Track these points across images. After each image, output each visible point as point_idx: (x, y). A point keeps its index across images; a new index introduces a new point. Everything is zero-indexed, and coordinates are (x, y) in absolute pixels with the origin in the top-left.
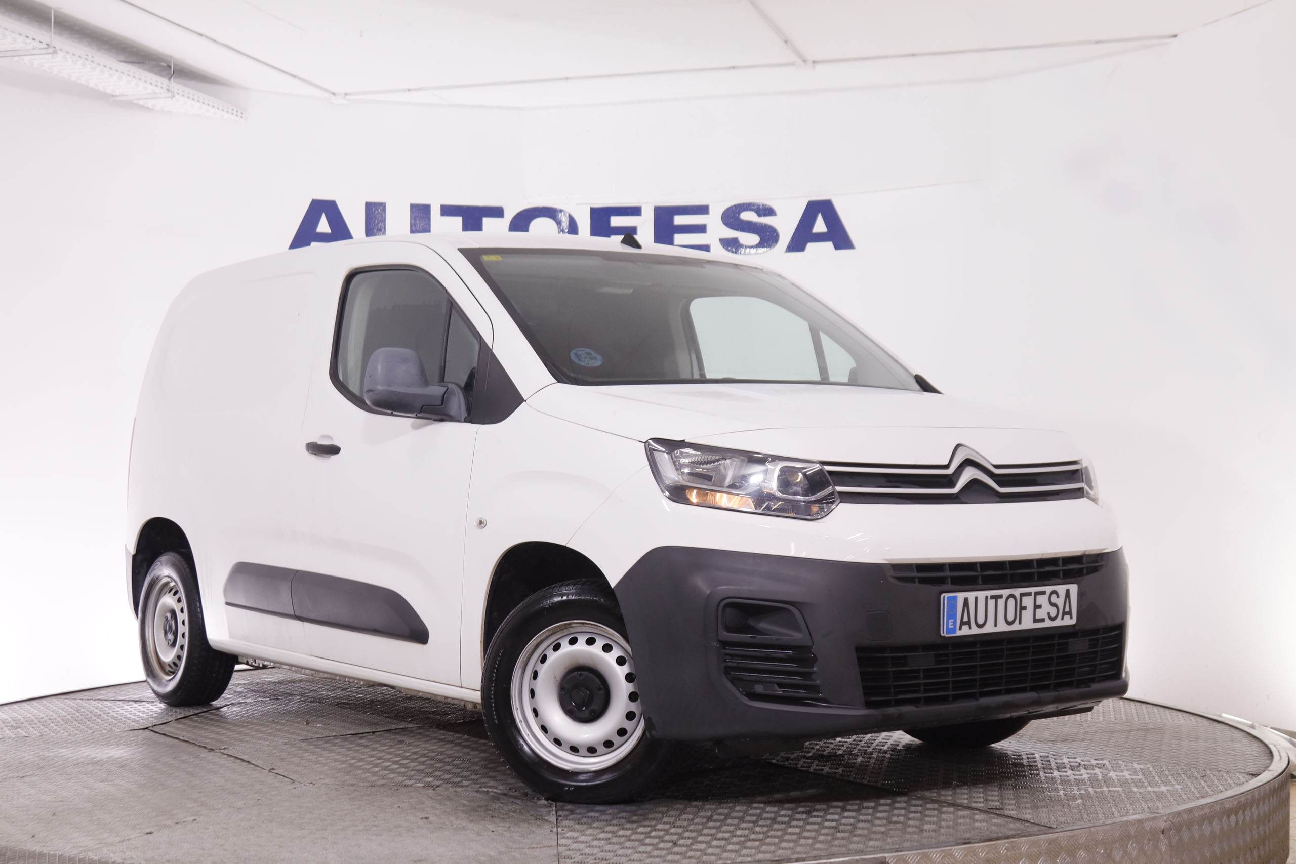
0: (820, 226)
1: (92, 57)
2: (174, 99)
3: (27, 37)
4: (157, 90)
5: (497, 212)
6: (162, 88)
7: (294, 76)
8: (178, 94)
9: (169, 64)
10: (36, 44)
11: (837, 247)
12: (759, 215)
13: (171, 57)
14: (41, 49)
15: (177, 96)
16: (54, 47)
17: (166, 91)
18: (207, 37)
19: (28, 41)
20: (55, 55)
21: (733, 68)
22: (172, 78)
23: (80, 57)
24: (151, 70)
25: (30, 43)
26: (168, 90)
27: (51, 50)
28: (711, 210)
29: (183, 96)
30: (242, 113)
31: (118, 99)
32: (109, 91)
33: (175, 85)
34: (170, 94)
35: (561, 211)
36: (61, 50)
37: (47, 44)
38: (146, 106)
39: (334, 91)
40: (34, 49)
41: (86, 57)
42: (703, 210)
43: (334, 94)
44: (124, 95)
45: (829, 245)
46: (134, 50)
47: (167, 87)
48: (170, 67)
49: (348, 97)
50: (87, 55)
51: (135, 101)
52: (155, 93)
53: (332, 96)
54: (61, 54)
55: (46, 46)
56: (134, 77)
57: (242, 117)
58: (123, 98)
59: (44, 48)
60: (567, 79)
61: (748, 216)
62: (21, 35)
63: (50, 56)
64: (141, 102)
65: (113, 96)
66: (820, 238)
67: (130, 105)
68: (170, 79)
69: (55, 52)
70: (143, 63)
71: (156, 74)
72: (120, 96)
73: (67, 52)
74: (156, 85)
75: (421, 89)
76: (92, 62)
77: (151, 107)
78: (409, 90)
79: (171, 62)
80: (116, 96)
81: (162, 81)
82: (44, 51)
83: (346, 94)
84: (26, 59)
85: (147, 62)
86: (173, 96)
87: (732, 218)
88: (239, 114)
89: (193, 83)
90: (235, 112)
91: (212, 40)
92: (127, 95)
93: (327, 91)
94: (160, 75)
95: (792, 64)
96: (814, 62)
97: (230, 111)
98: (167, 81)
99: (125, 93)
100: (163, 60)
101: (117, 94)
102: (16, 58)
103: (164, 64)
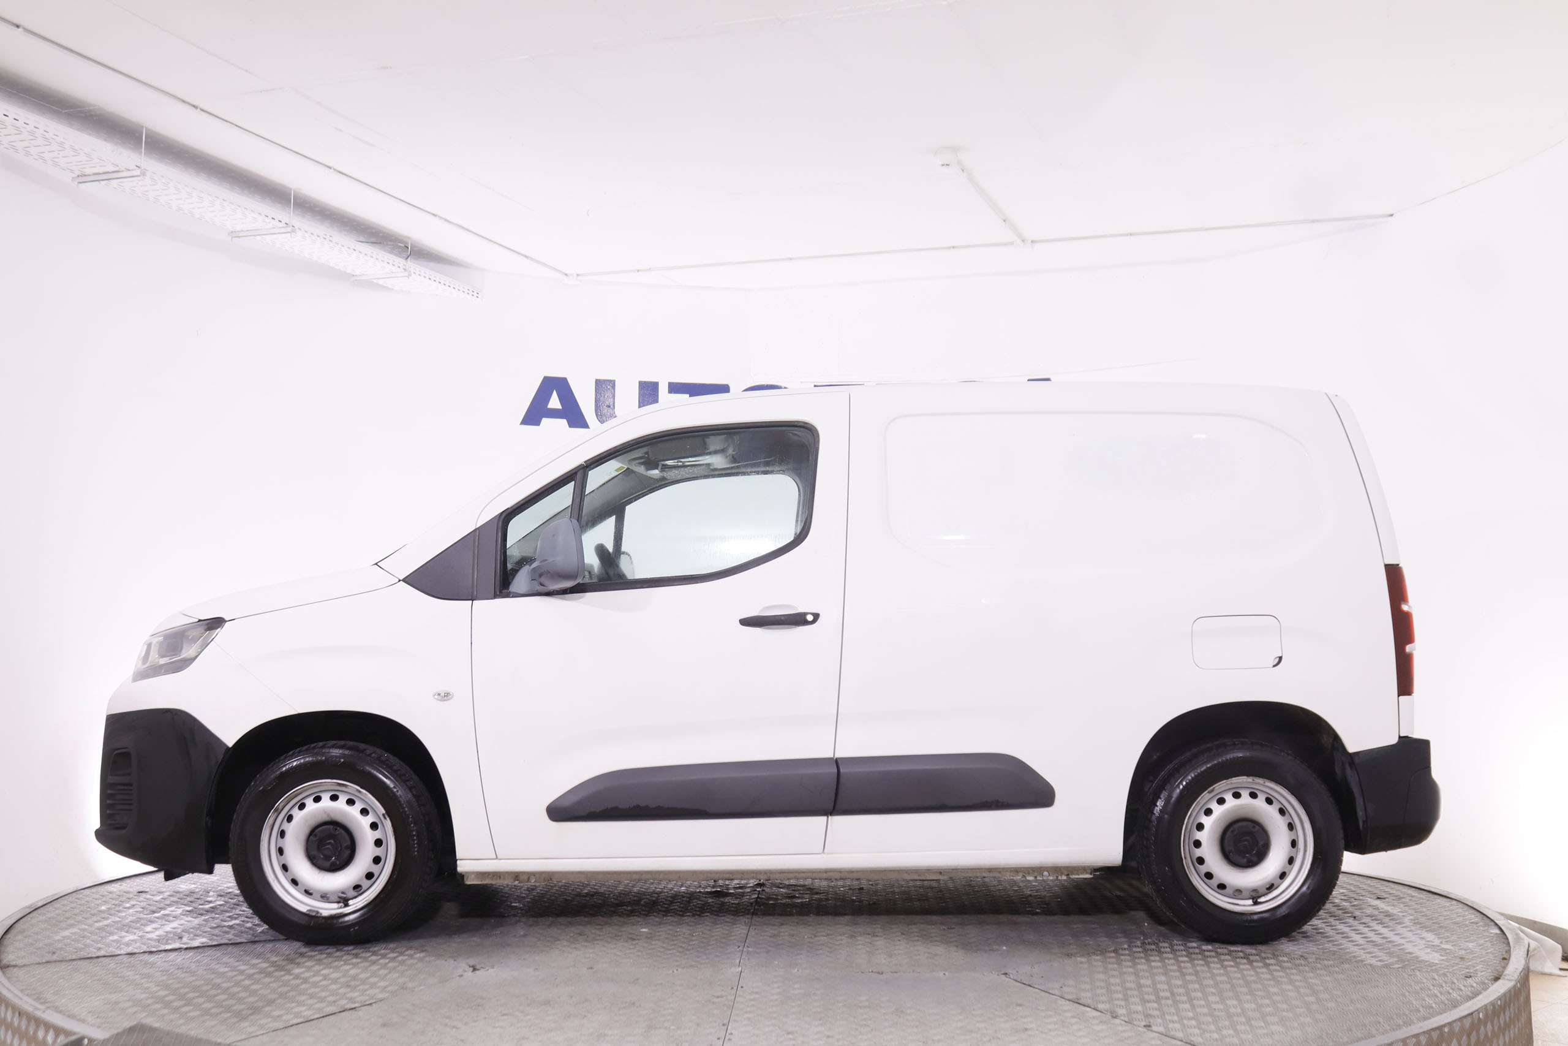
1: (330, 236)
2: (411, 279)
3: (266, 216)
4: (395, 270)
6: (399, 267)
7: (527, 257)
8: (415, 273)
10: (276, 223)
13: (409, 238)
14: (280, 228)
15: (414, 276)
16: (293, 226)
17: (403, 271)
18: (441, 218)
19: (267, 220)
20: (294, 234)
21: (953, 247)
22: (410, 258)
23: (320, 236)
24: (389, 251)
25: (269, 223)
27: (289, 229)
29: (420, 275)
31: (357, 278)
32: (349, 271)
33: (412, 265)
34: (406, 274)
36: (299, 229)
38: (385, 285)
39: (566, 272)
40: (273, 228)
41: (325, 237)
43: (566, 275)
44: (363, 275)
46: (374, 231)
47: (404, 267)
48: (408, 248)
49: (580, 278)
50: (325, 235)
51: (375, 281)
52: (392, 273)
53: (565, 277)
54: (300, 233)
55: (286, 225)
56: (372, 257)
57: (477, 298)
58: (362, 278)
59: (283, 228)
60: (791, 259)
62: (260, 214)
63: (289, 234)
64: (381, 282)
65: (353, 275)
67: (369, 284)
68: (407, 259)
69: (293, 231)
70: (380, 243)
71: (394, 254)
72: (360, 275)
73: (306, 232)
74: (394, 265)
75: (650, 269)
76: (332, 241)
77: (389, 287)
78: (638, 271)
79: (407, 243)
80: (356, 276)
81: (400, 261)
82: (283, 230)
83: (578, 275)
84: (265, 238)
85: (385, 243)
86: (410, 275)
88: (475, 294)
89: (429, 263)
90: (471, 293)
91: (445, 220)
92: (367, 275)
93: (560, 271)
94: (398, 255)
95: (1012, 244)
96: (1032, 242)
97: (466, 291)
98: (404, 261)
99: (365, 273)
100: (400, 241)
101: (357, 273)
102: (259, 238)
103: (401, 245)
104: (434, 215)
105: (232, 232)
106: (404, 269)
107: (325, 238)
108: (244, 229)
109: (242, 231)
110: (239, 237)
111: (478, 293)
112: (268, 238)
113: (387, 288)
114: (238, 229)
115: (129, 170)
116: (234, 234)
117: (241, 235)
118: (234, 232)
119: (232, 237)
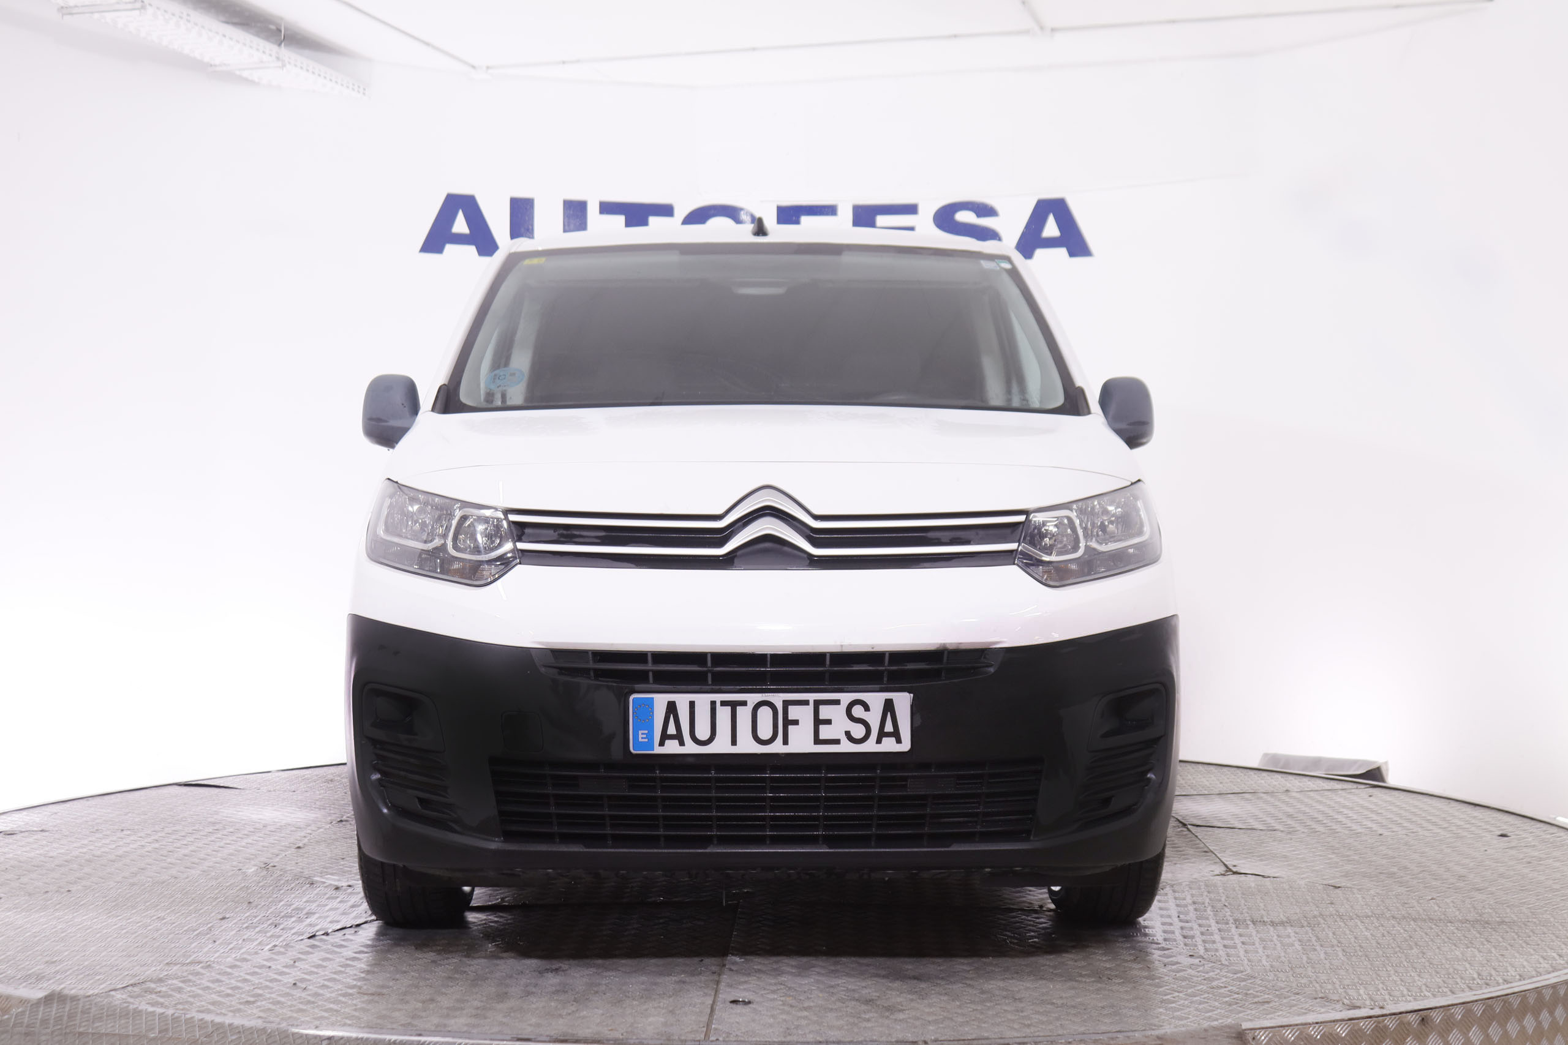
0: (1051, 229)
1: (188, 15)
2: (284, 68)
4: (266, 58)
5: (666, 210)
6: (270, 55)
7: (427, 44)
8: (289, 63)
9: (279, 28)
11: (1072, 254)
12: (979, 215)
13: (282, 19)
14: (126, 3)
15: (288, 66)
16: (142, 2)
17: (276, 59)
20: (142, 11)
21: (955, 36)
22: (283, 44)
23: (173, 15)
24: (257, 35)
26: (278, 59)
27: (138, 5)
28: (920, 209)
29: (296, 66)
30: (364, 89)
31: (218, 69)
32: (206, 59)
33: (285, 52)
34: (280, 64)
35: (741, 209)
36: (150, 5)
38: (250, 78)
39: (475, 63)
40: (118, 3)
41: (181, 15)
42: (911, 209)
43: (473, 67)
44: (225, 64)
45: (1062, 252)
46: (238, 8)
47: (277, 55)
48: (280, 31)
49: (489, 71)
50: (183, 13)
51: (238, 73)
52: (262, 62)
53: (471, 70)
54: (150, 10)
55: (133, 1)
56: (238, 42)
57: (364, 94)
58: (222, 68)
59: (130, 2)
60: (754, 49)
61: (965, 217)
63: (137, 12)
64: (245, 74)
65: (211, 65)
66: (1051, 243)
67: (231, 77)
68: (280, 45)
69: (143, 8)
70: (248, 25)
71: (263, 39)
72: (220, 65)
73: (158, 8)
74: (264, 52)
75: (578, 61)
76: (189, 21)
77: (257, 80)
78: (564, 62)
79: (281, 26)
80: (215, 66)
81: (274, 48)
82: (130, 7)
83: (488, 68)
85: (254, 24)
86: (284, 66)
87: (945, 218)
88: (361, 90)
89: (307, 52)
90: (356, 87)
92: (228, 64)
93: (465, 63)
94: (267, 39)
95: (1027, 32)
96: (1053, 30)
97: (351, 86)
98: (277, 47)
99: (226, 62)
100: (271, 22)
101: (217, 62)
102: (96, 16)
103: (273, 27)
105: (62, 7)
107: (181, 18)
108: (79, 5)
109: (76, 6)
110: (72, 14)
112: (109, 16)
113: (252, 82)
114: (72, 4)
116: (64, 10)
117: (74, 11)
118: (66, 7)
119: (63, 15)
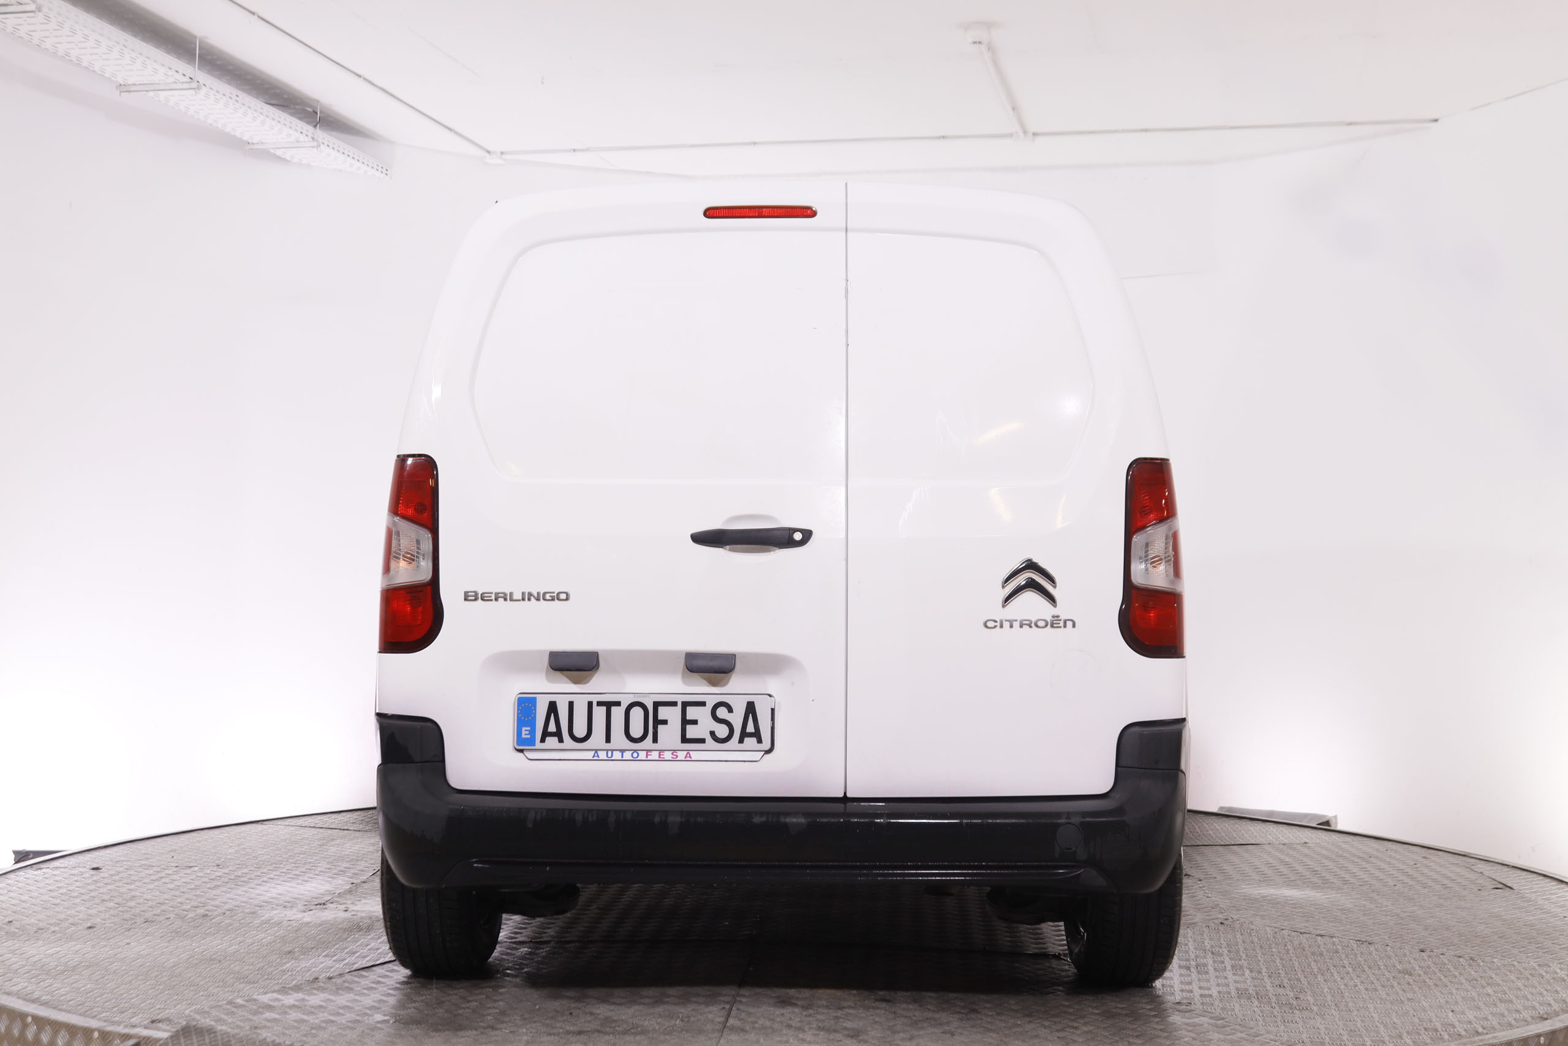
1: (237, 96)
3: (170, 69)
4: (302, 138)
6: (306, 135)
7: (452, 130)
8: (323, 143)
9: (316, 110)
10: (179, 77)
13: (318, 101)
14: (183, 83)
15: (322, 146)
16: (198, 82)
17: (311, 140)
19: (170, 73)
20: (198, 90)
21: (944, 137)
22: (318, 125)
23: (224, 95)
24: (295, 116)
25: (172, 76)
27: (194, 85)
29: (328, 146)
31: (255, 147)
32: (246, 138)
33: (320, 134)
34: (315, 144)
36: (204, 85)
37: (191, 78)
38: (283, 156)
39: (489, 149)
40: (175, 82)
41: (229, 96)
43: (488, 152)
44: (262, 143)
46: (278, 91)
47: (311, 135)
48: (317, 113)
49: (504, 156)
50: (232, 94)
51: (272, 151)
52: (298, 141)
53: (487, 155)
54: (204, 90)
55: (189, 80)
56: (278, 122)
57: (386, 174)
58: (261, 147)
59: (186, 82)
62: (163, 66)
63: (192, 92)
64: (279, 152)
65: (249, 143)
67: (265, 154)
68: (315, 126)
69: (199, 88)
70: (287, 106)
71: (301, 120)
72: (258, 143)
73: (211, 89)
74: (300, 132)
75: (588, 150)
76: (236, 102)
77: (289, 159)
78: (574, 150)
79: (317, 109)
80: (252, 144)
81: (310, 128)
82: (186, 86)
83: (502, 153)
84: (163, 94)
85: (292, 106)
86: (319, 146)
88: (384, 171)
90: (380, 168)
91: (370, 82)
92: (266, 143)
93: (482, 148)
94: (304, 120)
95: (1011, 135)
96: (1034, 134)
97: (375, 167)
98: (312, 128)
99: (264, 141)
100: (308, 104)
101: (255, 141)
102: (151, 94)
103: (309, 109)
104: (358, 75)
105: (122, 85)
106: (313, 138)
107: (231, 98)
108: (137, 83)
109: (135, 84)
110: (129, 91)
111: (387, 170)
112: (163, 95)
113: (285, 160)
114: (130, 82)
115: (21, 4)
116: (124, 88)
117: (132, 89)
118: (124, 85)
119: (121, 92)
